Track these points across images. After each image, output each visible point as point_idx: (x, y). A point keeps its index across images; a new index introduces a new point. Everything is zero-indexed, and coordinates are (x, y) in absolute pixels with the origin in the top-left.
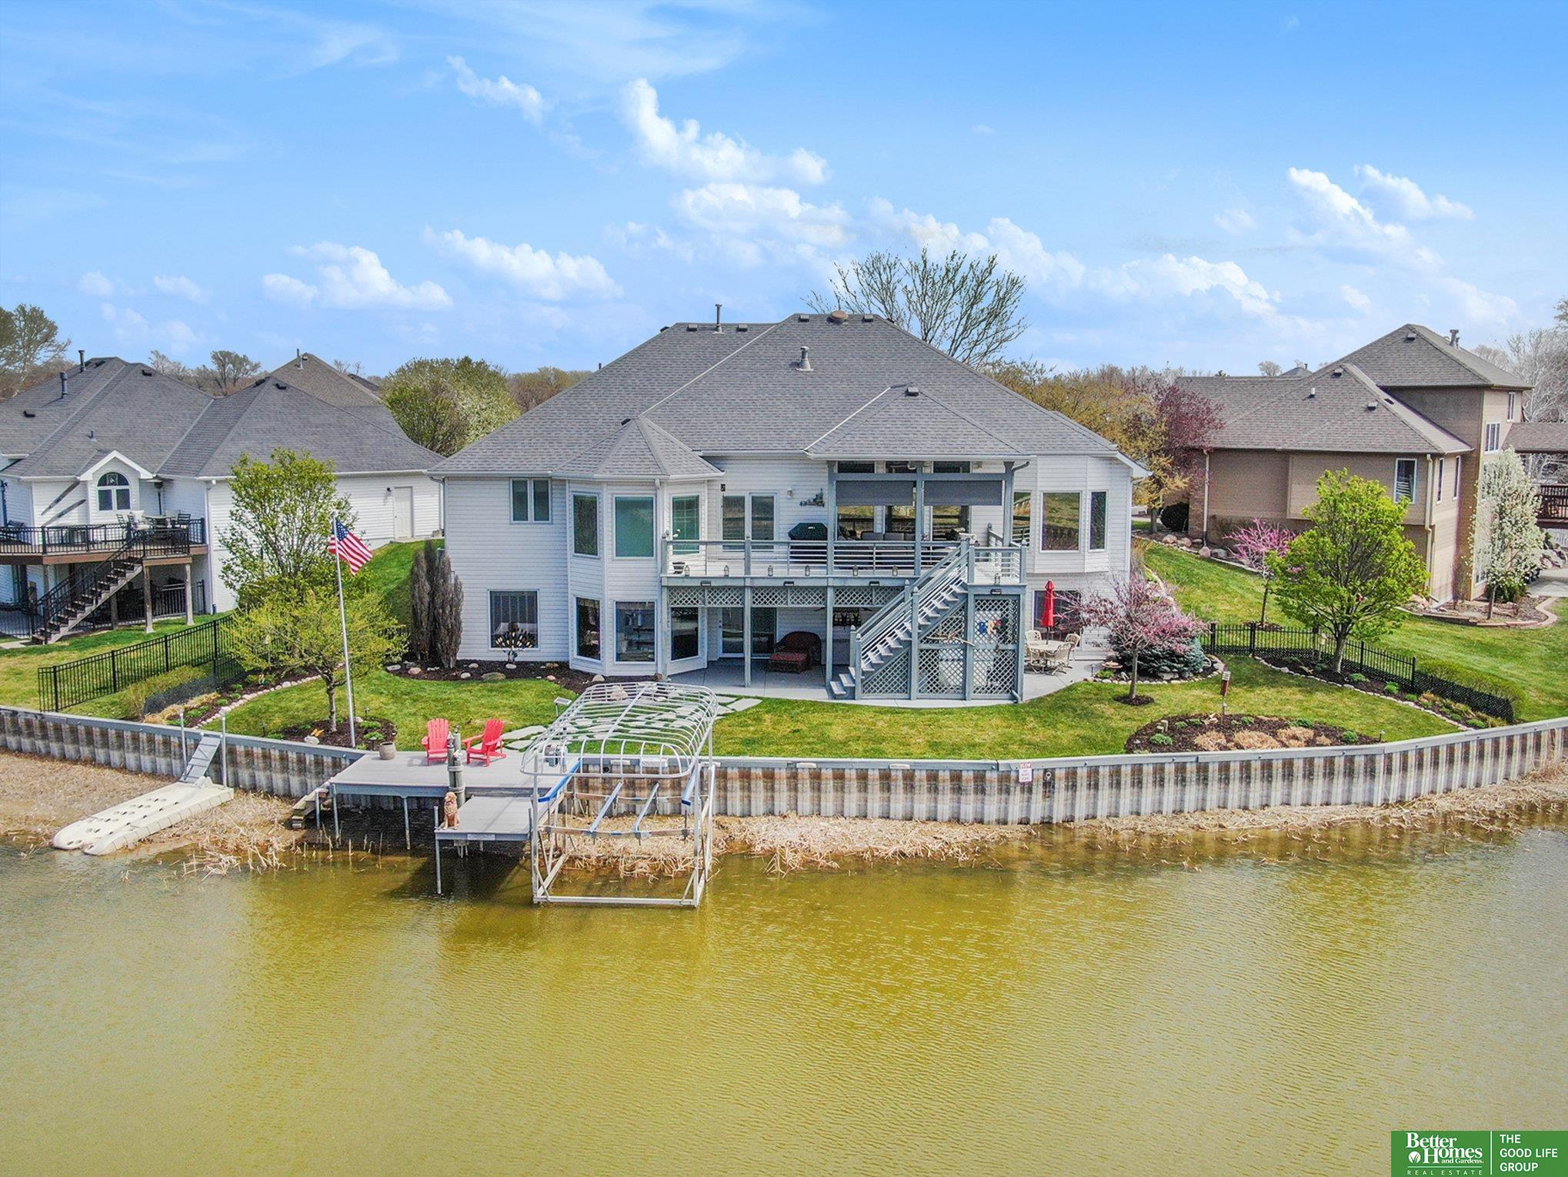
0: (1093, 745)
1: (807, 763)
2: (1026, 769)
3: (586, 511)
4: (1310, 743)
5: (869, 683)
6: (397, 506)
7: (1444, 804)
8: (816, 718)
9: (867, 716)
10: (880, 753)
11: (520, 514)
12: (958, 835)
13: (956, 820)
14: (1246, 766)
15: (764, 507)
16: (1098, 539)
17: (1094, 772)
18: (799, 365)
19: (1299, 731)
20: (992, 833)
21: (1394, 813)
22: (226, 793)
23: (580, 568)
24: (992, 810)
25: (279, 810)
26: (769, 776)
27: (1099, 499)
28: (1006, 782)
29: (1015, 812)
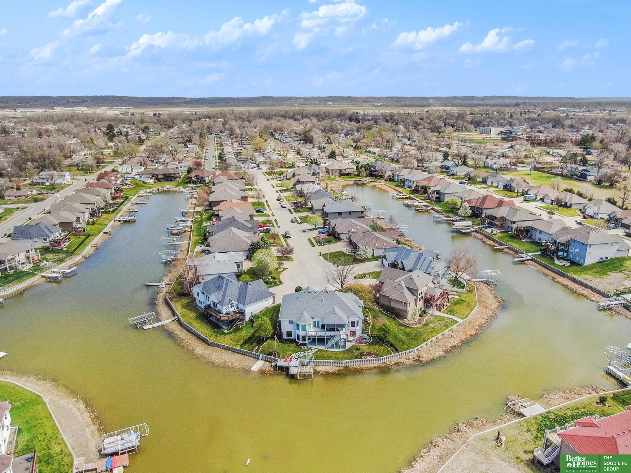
0: (352, 358)
1: (322, 361)
2: (344, 362)
3: (298, 325)
4: (375, 357)
5: (329, 348)
6: (267, 301)
7: (388, 363)
8: (323, 353)
9: (329, 353)
10: (329, 360)
11: (290, 323)
12: (337, 368)
13: (337, 366)
14: (367, 360)
15: (318, 322)
16: (357, 326)
17: (351, 362)
18: (322, 301)
19: (374, 355)
20: (340, 368)
21: (382, 365)
22: (264, 362)
23: (297, 331)
24: (341, 366)
25: (270, 364)
26: (319, 362)
27: (358, 322)
28: (342, 363)
29: (343, 365)
